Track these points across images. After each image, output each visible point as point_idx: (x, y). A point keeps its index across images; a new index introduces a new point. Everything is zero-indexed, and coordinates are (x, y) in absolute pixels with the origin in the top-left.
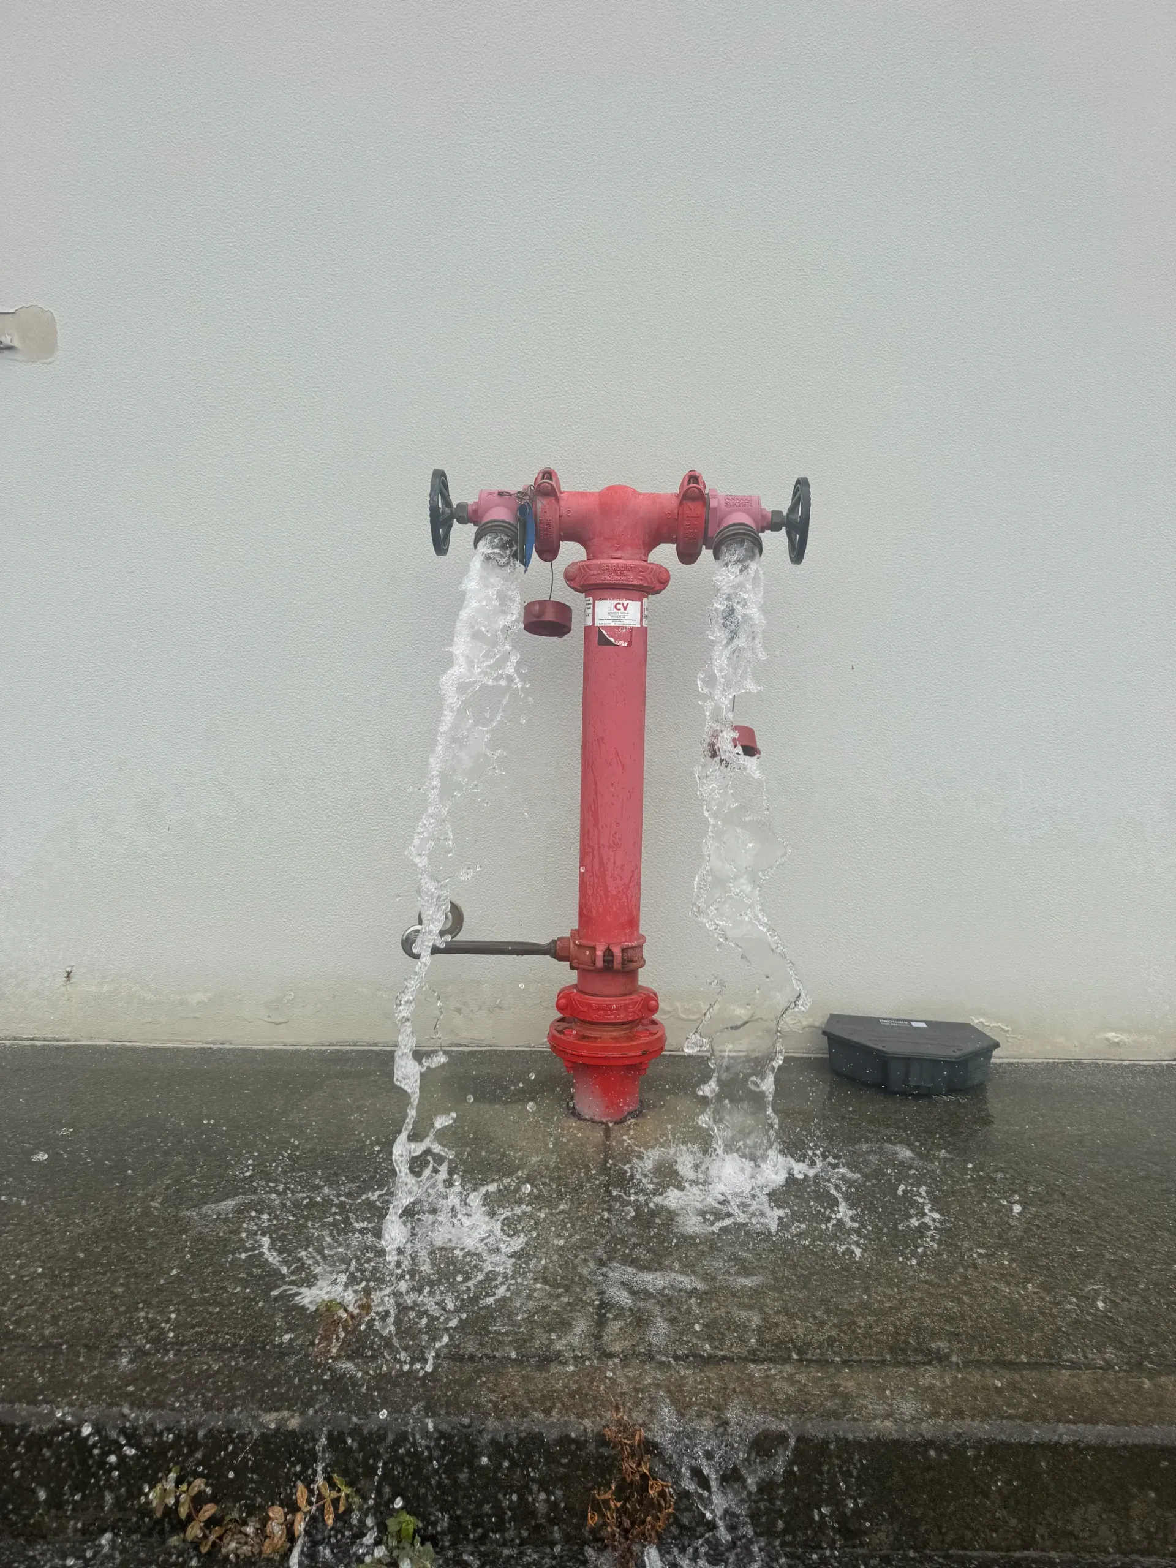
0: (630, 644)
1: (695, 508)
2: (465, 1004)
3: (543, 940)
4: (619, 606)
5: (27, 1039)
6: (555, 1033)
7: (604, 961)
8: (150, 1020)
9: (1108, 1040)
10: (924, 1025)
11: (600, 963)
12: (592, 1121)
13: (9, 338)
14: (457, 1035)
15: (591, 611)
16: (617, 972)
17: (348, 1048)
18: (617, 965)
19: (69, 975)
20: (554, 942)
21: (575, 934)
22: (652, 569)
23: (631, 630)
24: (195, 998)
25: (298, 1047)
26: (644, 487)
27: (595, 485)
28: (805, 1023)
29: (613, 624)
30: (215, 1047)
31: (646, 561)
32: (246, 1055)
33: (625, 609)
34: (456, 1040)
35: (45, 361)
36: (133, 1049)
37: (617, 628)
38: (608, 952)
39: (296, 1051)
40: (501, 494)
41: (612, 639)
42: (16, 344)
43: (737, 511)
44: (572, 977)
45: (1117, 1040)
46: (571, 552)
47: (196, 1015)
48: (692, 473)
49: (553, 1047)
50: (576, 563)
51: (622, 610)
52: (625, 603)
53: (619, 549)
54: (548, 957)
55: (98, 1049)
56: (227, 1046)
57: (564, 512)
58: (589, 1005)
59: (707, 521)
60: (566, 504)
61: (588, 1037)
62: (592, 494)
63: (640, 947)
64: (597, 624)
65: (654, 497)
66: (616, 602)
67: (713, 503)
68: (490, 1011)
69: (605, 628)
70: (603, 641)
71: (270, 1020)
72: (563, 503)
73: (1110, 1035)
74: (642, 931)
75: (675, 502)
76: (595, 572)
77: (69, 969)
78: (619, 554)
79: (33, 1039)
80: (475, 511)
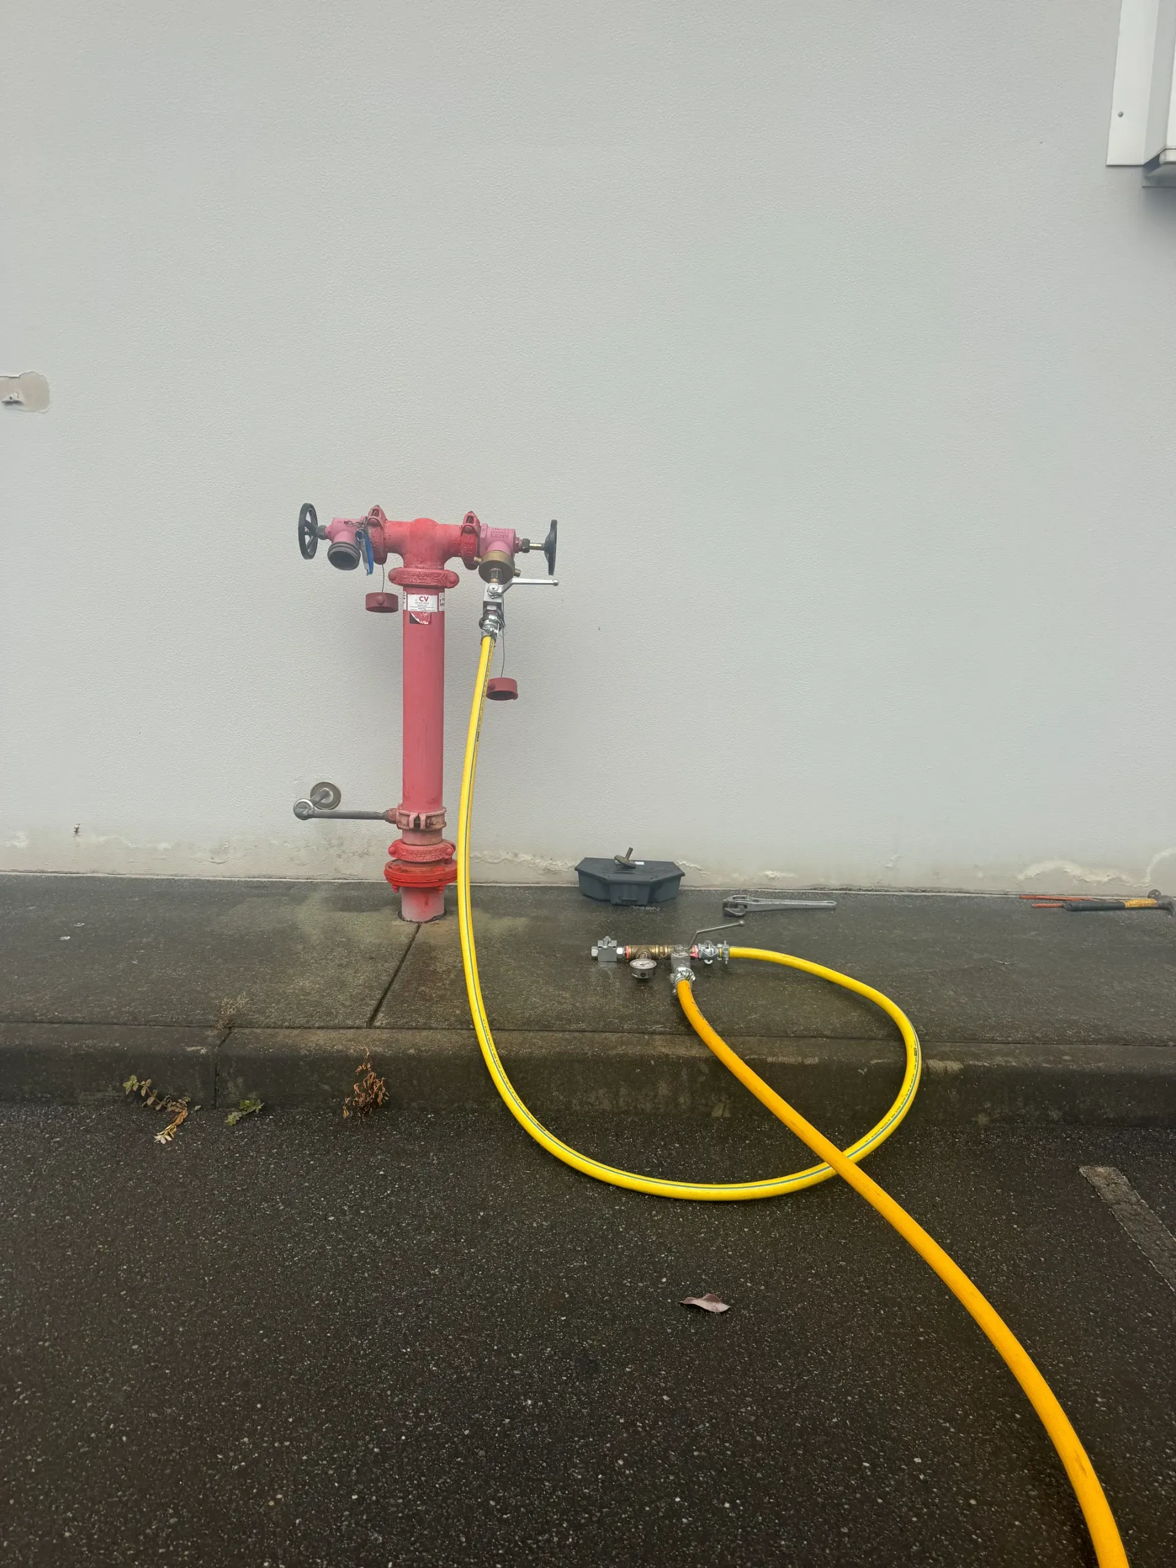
0: (430, 623)
1: (470, 538)
2: (344, 852)
3: (381, 810)
4: (422, 599)
5: (52, 872)
6: (388, 869)
7: (415, 824)
8: (132, 860)
9: (767, 876)
10: (642, 863)
11: (412, 825)
12: (411, 921)
13: (16, 394)
14: (339, 872)
15: (405, 600)
16: (423, 832)
17: (266, 880)
18: (422, 826)
19: (77, 831)
20: (387, 811)
21: (401, 806)
22: (445, 574)
23: (431, 614)
24: (163, 846)
25: (232, 879)
26: (440, 520)
27: (409, 517)
28: (570, 865)
29: (419, 610)
30: (176, 878)
31: (443, 569)
32: (197, 883)
33: (426, 600)
34: (339, 875)
35: (41, 411)
36: (122, 879)
37: (422, 613)
38: (418, 819)
39: (231, 881)
40: (346, 523)
41: (418, 620)
42: (21, 399)
43: (497, 541)
44: (398, 834)
45: (773, 876)
46: (394, 561)
47: (163, 857)
48: (470, 514)
49: (387, 879)
50: (396, 569)
51: (424, 601)
52: (426, 596)
53: (421, 563)
54: (384, 821)
55: (99, 879)
56: (184, 878)
57: (387, 537)
58: (407, 851)
59: (479, 545)
60: (389, 531)
61: (407, 871)
62: (405, 523)
63: (443, 815)
64: (409, 609)
65: (445, 527)
66: (420, 596)
67: (482, 535)
68: (361, 856)
69: (413, 612)
70: (413, 621)
71: (212, 860)
72: (386, 530)
73: (769, 873)
74: (444, 805)
75: (459, 532)
76: (406, 576)
77: (77, 826)
78: (421, 566)
79: (55, 872)
80: (329, 532)
